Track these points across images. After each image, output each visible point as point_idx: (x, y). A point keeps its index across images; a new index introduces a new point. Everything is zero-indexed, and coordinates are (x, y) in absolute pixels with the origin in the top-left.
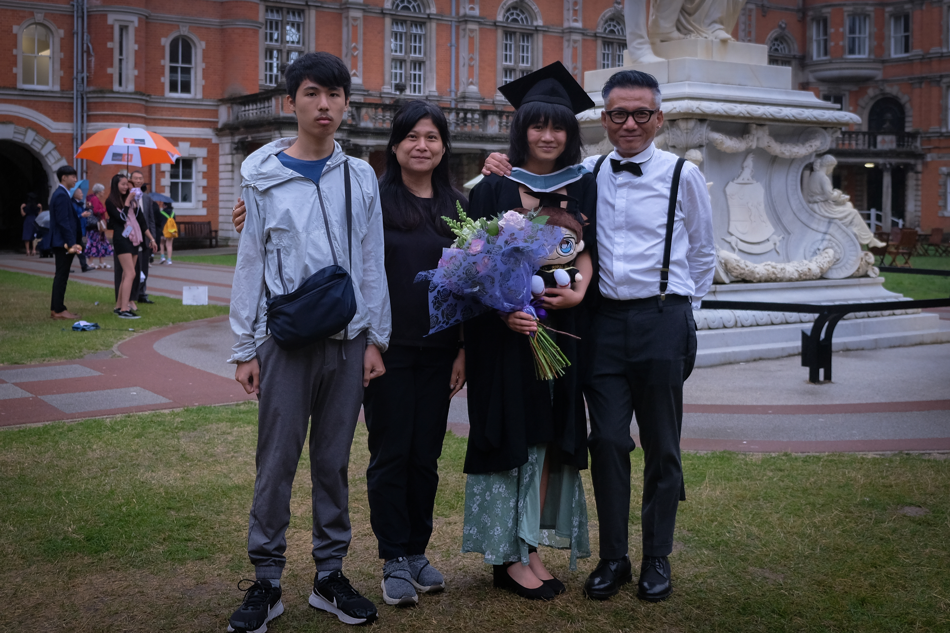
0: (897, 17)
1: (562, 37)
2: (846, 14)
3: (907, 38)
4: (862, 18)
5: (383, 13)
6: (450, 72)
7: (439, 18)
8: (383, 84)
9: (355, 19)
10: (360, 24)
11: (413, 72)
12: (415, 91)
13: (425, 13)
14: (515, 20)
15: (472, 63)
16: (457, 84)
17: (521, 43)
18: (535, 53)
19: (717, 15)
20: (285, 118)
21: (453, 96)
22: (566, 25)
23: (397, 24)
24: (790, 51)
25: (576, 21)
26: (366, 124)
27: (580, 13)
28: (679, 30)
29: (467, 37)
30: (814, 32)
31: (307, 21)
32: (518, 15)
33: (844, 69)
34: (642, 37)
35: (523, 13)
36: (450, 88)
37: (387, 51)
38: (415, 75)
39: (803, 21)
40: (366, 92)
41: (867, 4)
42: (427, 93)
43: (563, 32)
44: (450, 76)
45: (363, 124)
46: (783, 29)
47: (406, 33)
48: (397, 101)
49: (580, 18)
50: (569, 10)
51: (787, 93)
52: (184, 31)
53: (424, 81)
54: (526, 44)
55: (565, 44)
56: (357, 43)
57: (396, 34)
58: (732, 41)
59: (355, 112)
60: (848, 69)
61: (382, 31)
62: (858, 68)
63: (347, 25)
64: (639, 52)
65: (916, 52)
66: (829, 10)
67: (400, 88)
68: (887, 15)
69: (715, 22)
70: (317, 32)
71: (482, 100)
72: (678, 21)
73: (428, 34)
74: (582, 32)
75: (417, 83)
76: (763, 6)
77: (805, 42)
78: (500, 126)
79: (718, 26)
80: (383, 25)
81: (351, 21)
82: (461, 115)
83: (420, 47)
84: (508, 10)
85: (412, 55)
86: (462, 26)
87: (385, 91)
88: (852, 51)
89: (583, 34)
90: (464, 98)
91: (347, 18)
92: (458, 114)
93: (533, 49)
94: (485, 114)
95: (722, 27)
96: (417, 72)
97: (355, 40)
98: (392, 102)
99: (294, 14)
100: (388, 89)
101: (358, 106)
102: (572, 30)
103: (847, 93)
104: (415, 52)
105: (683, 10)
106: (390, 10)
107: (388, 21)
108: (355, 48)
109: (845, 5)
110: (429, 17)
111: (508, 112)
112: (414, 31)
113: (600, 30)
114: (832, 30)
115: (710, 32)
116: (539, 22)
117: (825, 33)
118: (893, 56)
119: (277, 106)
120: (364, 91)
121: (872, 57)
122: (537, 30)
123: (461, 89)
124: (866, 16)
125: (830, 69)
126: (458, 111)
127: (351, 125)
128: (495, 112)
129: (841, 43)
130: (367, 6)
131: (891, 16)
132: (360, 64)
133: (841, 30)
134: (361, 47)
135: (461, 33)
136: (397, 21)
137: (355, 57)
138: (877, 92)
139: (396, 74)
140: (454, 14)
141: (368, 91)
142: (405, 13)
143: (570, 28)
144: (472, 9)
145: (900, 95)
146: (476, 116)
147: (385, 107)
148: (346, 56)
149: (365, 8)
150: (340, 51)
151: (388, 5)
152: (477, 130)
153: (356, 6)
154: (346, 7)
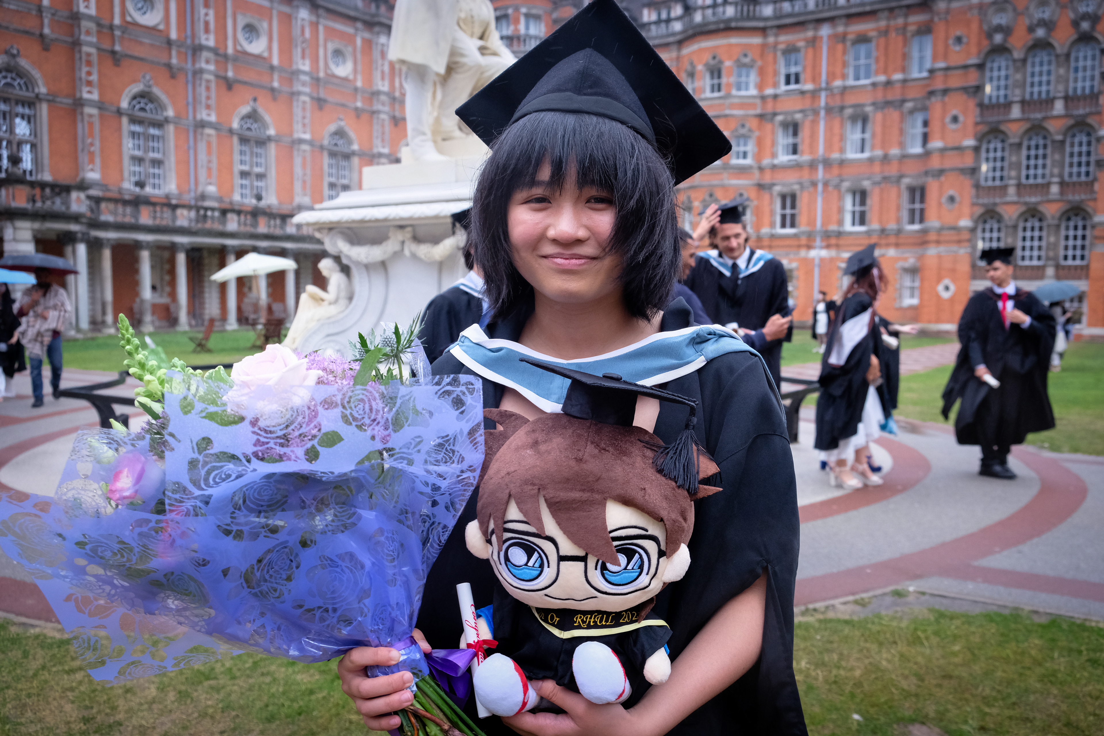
1: (292, 147)
5: (119, 113)
6: (189, 172)
7: (177, 121)
8: (122, 180)
9: (91, 116)
10: (96, 121)
11: (152, 171)
12: (155, 188)
13: (162, 116)
15: (210, 166)
16: (196, 183)
17: (255, 150)
18: (268, 160)
20: (17, 208)
21: (192, 194)
22: (296, 136)
23: (134, 124)
25: (305, 132)
26: (106, 217)
27: (308, 126)
29: (204, 141)
31: (38, 114)
32: (252, 124)
34: (424, 134)
35: (256, 123)
36: (190, 187)
37: (125, 149)
38: (154, 173)
40: (104, 187)
42: (167, 191)
43: (293, 142)
44: (189, 176)
45: (103, 218)
47: (144, 134)
48: (138, 197)
49: (308, 130)
50: (298, 123)
53: (164, 180)
54: (259, 151)
55: (295, 153)
56: (93, 139)
57: (134, 134)
59: (94, 206)
61: (119, 129)
63: (82, 120)
64: (422, 149)
67: (140, 184)
70: (50, 125)
71: (220, 200)
73: (166, 136)
74: (311, 143)
75: (157, 181)
78: (239, 224)
80: (120, 123)
81: (86, 118)
82: (202, 212)
83: (158, 147)
84: (243, 119)
85: (151, 154)
86: (199, 130)
87: (125, 187)
89: (311, 145)
90: (203, 197)
91: (82, 114)
92: (198, 211)
93: (265, 155)
94: (224, 212)
96: (156, 171)
97: (91, 135)
98: (132, 198)
99: (23, 106)
100: (128, 186)
101: (97, 201)
102: (301, 141)
104: (154, 152)
106: (127, 110)
107: (125, 120)
108: (92, 144)
110: (167, 120)
111: (246, 211)
112: (152, 131)
113: (326, 142)
116: (272, 132)
119: (7, 195)
120: (102, 185)
122: (269, 139)
123: (200, 189)
126: (198, 209)
127: (90, 219)
128: (233, 211)
130: (103, 104)
132: (98, 160)
134: (97, 143)
135: (199, 137)
136: (134, 120)
137: (92, 154)
139: (135, 171)
140: (191, 118)
141: (107, 186)
142: (142, 114)
143: (300, 139)
144: (209, 115)
146: (217, 214)
147: (125, 203)
148: (83, 150)
149: (101, 106)
150: (76, 146)
151: (124, 104)
152: (217, 227)
153: (91, 103)
154: (80, 103)
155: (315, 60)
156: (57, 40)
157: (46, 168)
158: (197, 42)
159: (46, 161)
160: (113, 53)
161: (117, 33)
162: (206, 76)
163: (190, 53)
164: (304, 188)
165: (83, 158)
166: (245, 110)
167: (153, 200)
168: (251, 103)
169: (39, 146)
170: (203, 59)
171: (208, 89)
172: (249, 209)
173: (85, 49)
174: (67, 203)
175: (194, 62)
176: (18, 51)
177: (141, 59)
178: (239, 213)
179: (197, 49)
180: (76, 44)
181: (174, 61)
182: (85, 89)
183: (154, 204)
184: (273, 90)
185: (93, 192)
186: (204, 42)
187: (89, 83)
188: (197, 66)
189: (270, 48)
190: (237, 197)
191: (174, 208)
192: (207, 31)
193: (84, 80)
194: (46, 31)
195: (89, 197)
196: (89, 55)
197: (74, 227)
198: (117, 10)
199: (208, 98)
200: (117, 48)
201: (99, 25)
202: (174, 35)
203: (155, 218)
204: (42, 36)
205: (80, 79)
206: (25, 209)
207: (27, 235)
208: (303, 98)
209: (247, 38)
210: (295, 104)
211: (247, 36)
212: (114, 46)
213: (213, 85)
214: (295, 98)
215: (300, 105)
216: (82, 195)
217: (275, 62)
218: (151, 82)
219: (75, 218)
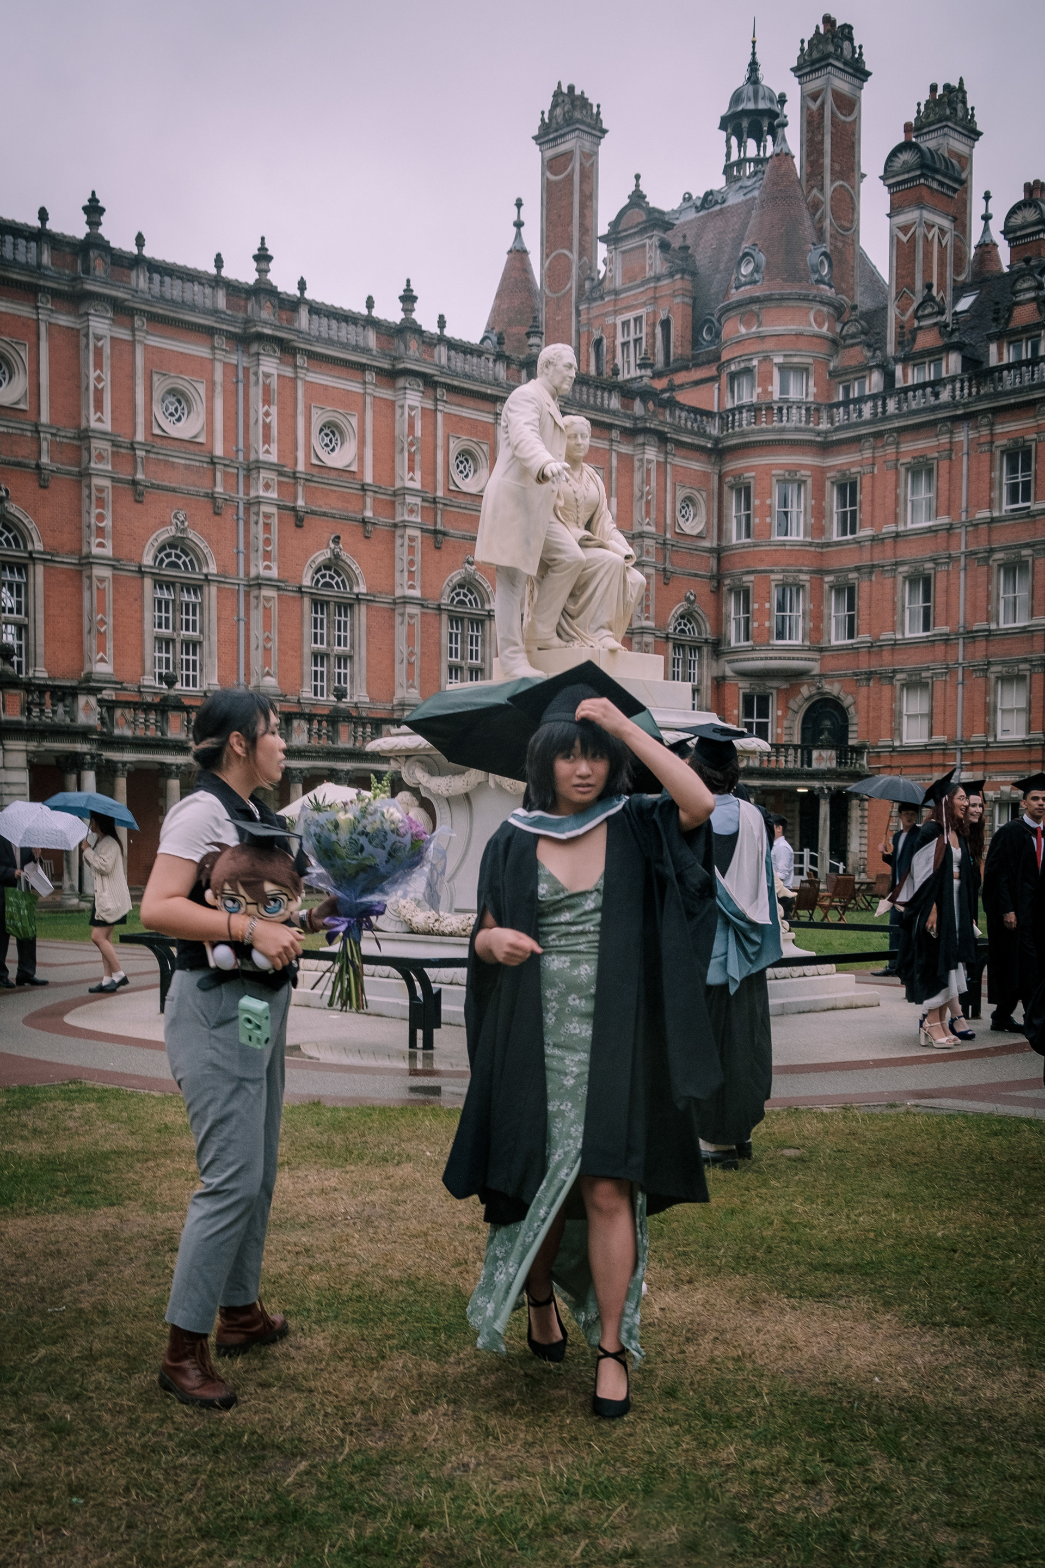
0: (838, 590)
1: (394, 610)
2: (773, 584)
3: (851, 618)
4: (794, 589)
5: (141, 572)
6: (238, 657)
7: (221, 581)
8: (143, 674)
9: (101, 580)
10: (108, 586)
11: (184, 657)
12: (188, 685)
13: (199, 574)
14: (328, 585)
15: (268, 646)
16: (248, 675)
17: (337, 618)
18: (356, 632)
19: (605, 619)
20: (8, 722)
22: (398, 593)
23: (161, 588)
24: (700, 634)
25: (412, 587)
26: (122, 731)
27: (417, 576)
28: (559, 635)
29: (261, 606)
30: (731, 607)
31: (31, 581)
32: (332, 577)
33: (771, 659)
34: (516, 644)
35: (339, 575)
36: (238, 680)
37: (147, 626)
38: (187, 661)
39: (717, 591)
40: (119, 685)
41: (800, 571)
42: (205, 688)
43: (395, 603)
44: (238, 663)
45: (117, 732)
46: (692, 603)
47: (174, 601)
48: (165, 699)
49: (417, 584)
50: (402, 571)
51: (685, 713)
53: (201, 670)
54: (343, 618)
55: (398, 619)
56: (104, 614)
57: (160, 602)
59: (105, 715)
60: (776, 658)
61: (140, 596)
62: (789, 659)
63: (90, 587)
64: (513, 662)
65: (863, 637)
66: (751, 578)
67: (170, 681)
68: (826, 586)
69: (602, 627)
70: (46, 597)
71: (283, 697)
72: (560, 624)
73: (206, 603)
74: (421, 603)
75: (191, 673)
76: (665, 570)
77: (720, 619)
78: (310, 736)
79: (606, 632)
80: (142, 588)
81: (95, 582)
83: (194, 622)
84: (318, 570)
85: (184, 632)
86: (254, 593)
87: (146, 683)
88: (780, 636)
89: (422, 605)
91: (90, 577)
93: (352, 625)
95: (610, 634)
96: (191, 657)
97: (102, 610)
98: (157, 700)
99: (12, 571)
100: (150, 680)
101: (109, 706)
102: (406, 601)
103: (774, 692)
104: (187, 629)
105: (565, 612)
106: (151, 567)
107: (148, 582)
108: (103, 622)
109: (772, 571)
110: (207, 579)
111: (321, 715)
112: (186, 597)
113: (445, 601)
114: (756, 606)
116: (362, 588)
117: (747, 610)
118: (834, 642)
120: (116, 683)
121: (807, 643)
122: (358, 599)
123: (253, 682)
124: (800, 587)
125: (753, 659)
127: (101, 733)
128: (301, 716)
129: (767, 624)
130: (118, 561)
131: (831, 587)
132: (110, 645)
133: (767, 605)
134: (110, 620)
135: (253, 601)
136: (160, 583)
137: (102, 635)
138: (814, 691)
139: (160, 659)
140: (242, 575)
141: (121, 683)
142: (173, 572)
143: (404, 597)
144: (268, 568)
145: (842, 696)
147: (147, 708)
148: (90, 632)
149: (115, 564)
150: (81, 625)
151: (148, 560)
153: (103, 561)
154: (86, 562)
155: (430, 472)
156: (59, 471)
157: (40, 661)
158: (252, 457)
159: (40, 650)
160: (134, 483)
161: (140, 453)
162: (265, 509)
163: (242, 473)
164: (410, 676)
165: (90, 642)
166: (323, 555)
167: (187, 702)
168: (332, 546)
169: (32, 627)
170: (261, 483)
171: (267, 527)
172: (326, 712)
173: (96, 481)
174: (71, 713)
175: (247, 487)
176: (7, 491)
177: (174, 490)
178: (310, 718)
179: (252, 468)
180: (84, 475)
181: (219, 489)
182: (95, 541)
183: (187, 709)
184: (364, 522)
185: (104, 694)
186: (263, 457)
187: (101, 532)
188: (253, 494)
189: (361, 458)
190: (308, 694)
192: (267, 439)
193: (93, 528)
194: (45, 460)
195: (101, 702)
196: (100, 490)
197: (81, 747)
198: (140, 419)
199: (267, 542)
200: (140, 476)
201: (115, 444)
202: (219, 451)
204: (38, 467)
205: (89, 526)
206: (19, 723)
207: (20, 760)
208: (410, 532)
209: (327, 445)
210: (398, 542)
211: (327, 440)
212: (135, 473)
213: (275, 521)
214: (399, 532)
215: (406, 542)
216: (93, 701)
217: (369, 479)
218: (186, 524)
219: (83, 734)
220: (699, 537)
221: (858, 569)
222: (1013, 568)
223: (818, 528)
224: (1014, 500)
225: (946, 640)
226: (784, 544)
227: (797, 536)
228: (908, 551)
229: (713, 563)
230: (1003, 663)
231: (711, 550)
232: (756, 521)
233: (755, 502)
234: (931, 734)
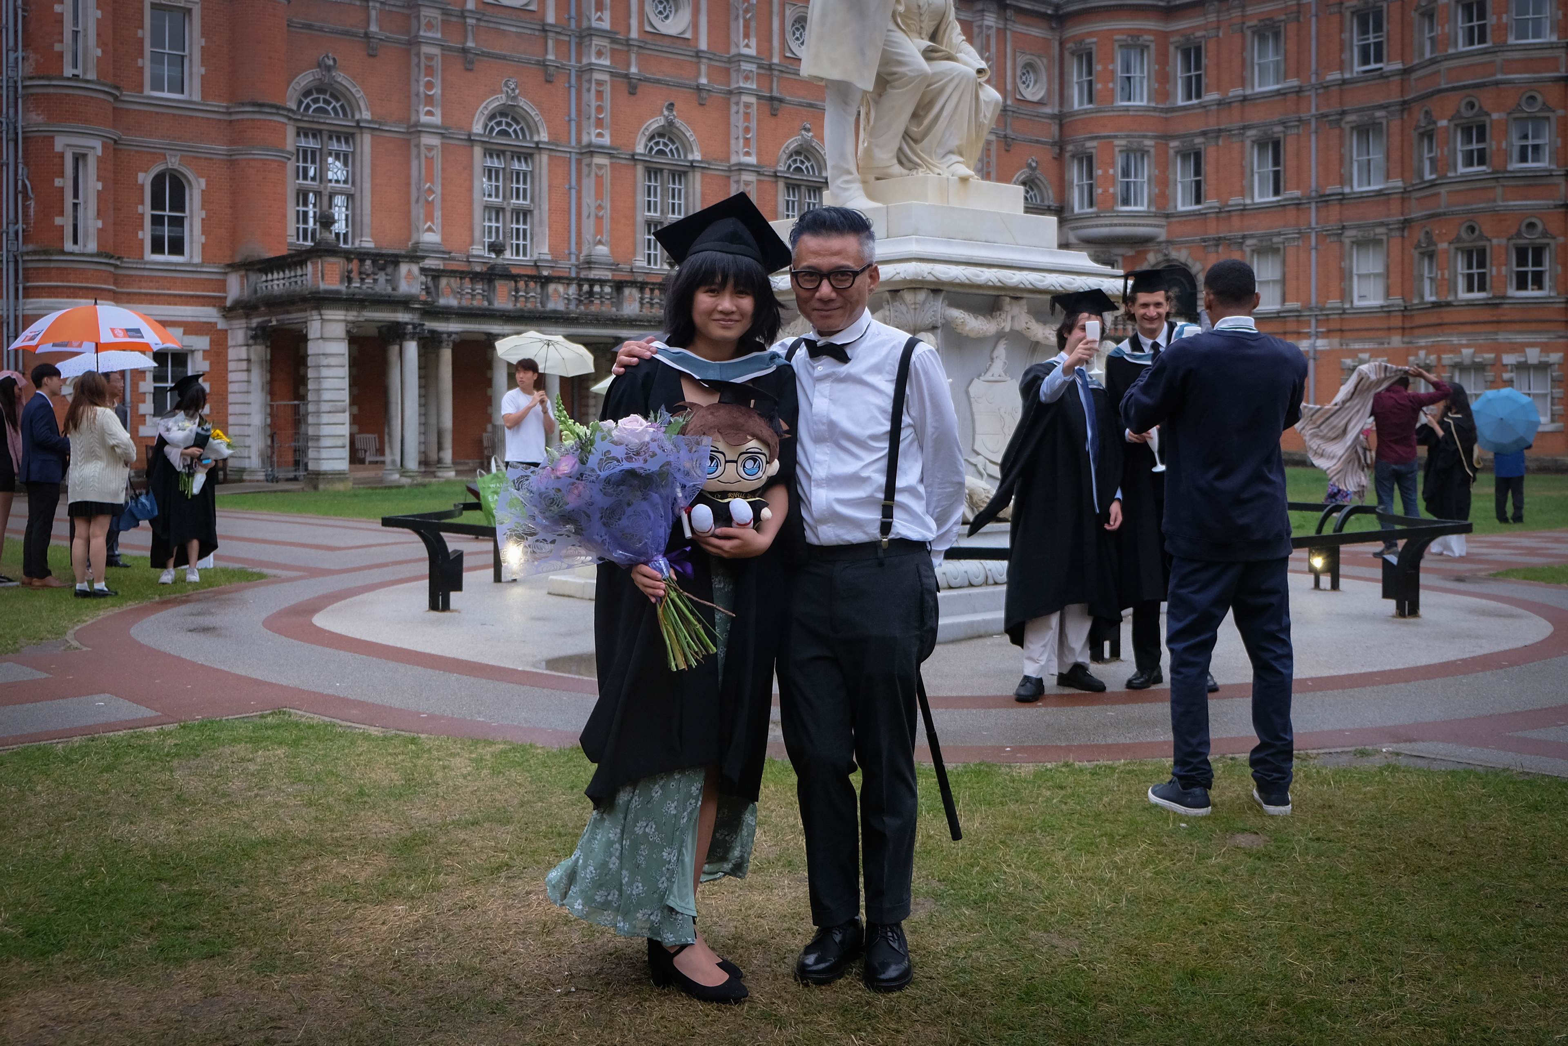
0: (1185, 156)
1: (729, 177)
2: (1117, 149)
3: (1198, 184)
4: (1139, 155)
5: (471, 140)
6: (569, 226)
7: (552, 149)
8: (472, 243)
9: (430, 148)
10: (437, 154)
11: (514, 226)
12: (518, 254)
13: (531, 141)
14: (661, 152)
15: (601, 214)
16: (579, 243)
17: (671, 185)
18: (691, 199)
19: (954, 142)
20: (326, 291)
21: (573, 260)
22: (734, 160)
23: (491, 156)
24: (1042, 200)
25: (747, 154)
26: (448, 300)
27: (753, 143)
28: (900, 162)
29: (593, 175)
30: (1075, 174)
31: (358, 150)
32: (666, 145)
33: (1116, 225)
34: (849, 173)
35: (673, 142)
36: (569, 248)
37: (477, 195)
38: (518, 230)
39: (1060, 157)
40: (445, 254)
41: (1144, 137)
42: (535, 257)
43: (730, 170)
44: (569, 232)
45: (442, 301)
46: (1034, 169)
47: (504, 169)
48: (493, 267)
49: (753, 150)
50: (737, 138)
51: (1051, 254)
52: (174, 162)
53: (532, 239)
54: (677, 186)
56: (432, 183)
57: (490, 171)
58: (976, 180)
59: (430, 284)
60: (1120, 225)
61: (470, 166)
62: (1134, 225)
63: (418, 156)
64: (846, 194)
65: (1211, 203)
66: (1094, 143)
67: (497, 248)
68: (1171, 152)
69: (951, 152)
70: (374, 166)
71: (614, 267)
72: (900, 149)
73: (537, 171)
74: (757, 169)
75: (521, 242)
76: (1006, 137)
77: (1062, 187)
78: (642, 304)
79: (955, 158)
80: (471, 157)
81: (424, 151)
82: (586, 288)
83: (525, 190)
84: (652, 138)
85: (514, 201)
86: (586, 161)
87: (475, 253)
88: (1126, 202)
89: (758, 173)
90: (589, 264)
91: (418, 146)
92: (580, 286)
93: (686, 193)
94: (619, 286)
95: (961, 159)
96: (521, 226)
97: (430, 178)
98: (485, 269)
99: (339, 140)
100: (479, 250)
101: (435, 275)
102: (742, 168)
103: (1120, 259)
104: (518, 197)
105: (907, 135)
106: (480, 135)
107: (478, 151)
108: (430, 191)
109: (1116, 137)
110: (538, 147)
111: (653, 284)
112: (516, 166)
113: (782, 168)
114: (1100, 172)
115: (944, 166)
116: (696, 156)
117: (1090, 176)
118: (1180, 208)
119: (315, 273)
120: (444, 252)
121: (1153, 209)
122: (692, 166)
123: (585, 252)
124: (1144, 153)
125: (1097, 226)
126: (580, 282)
127: (425, 303)
128: (633, 284)
129: (1111, 190)
130: (446, 129)
131: (1177, 153)
132: (438, 214)
133: (1111, 171)
134: (438, 189)
135: (585, 170)
136: (490, 152)
137: (430, 204)
138: (1160, 257)
139: (490, 227)
140: (573, 143)
141: (450, 253)
142: (503, 140)
143: (740, 164)
144: (600, 135)
145: (1190, 262)
146: (607, 289)
147: (475, 277)
148: (417, 201)
149: (444, 133)
150: (408, 194)
151: (478, 128)
152: (609, 310)
153: (431, 129)
154: (415, 130)
155: (766, 38)
156: (387, 40)
157: (367, 230)
158: (585, 24)
159: (367, 220)
160: (465, 51)
161: (471, 21)
162: (597, 76)
163: (574, 41)
165: (418, 211)
166: (656, 123)
167: (514, 271)
168: (666, 113)
169: (358, 196)
170: (594, 49)
171: (600, 94)
172: (659, 280)
173: (426, 49)
174: (392, 282)
175: (579, 55)
176: (334, 60)
177: (504, 58)
178: (641, 286)
179: (585, 35)
180: (414, 43)
181: (551, 57)
182: (423, 109)
183: (515, 278)
184: (699, 89)
185: (429, 263)
186: (595, 24)
187: (429, 100)
188: (585, 61)
190: (640, 262)
191: (545, 281)
192: (599, 6)
193: (422, 96)
194: (373, 28)
195: (423, 270)
196: (430, 58)
197: (402, 317)
199: (600, 109)
200: (470, 44)
202: (551, 18)
203: (516, 298)
204: (367, 35)
205: (418, 95)
206: (338, 292)
207: (339, 330)
208: (745, 99)
209: (660, 13)
210: (734, 109)
211: (661, 8)
212: (465, 41)
213: (607, 89)
214: (734, 99)
215: (742, 109)
216: (415, 269)
217: (703, 45)
218: (517, 91)
219: (405, 303)
220: (1040, 103)
221: (1204, 134)
222: (1364, 131)
223: (1162, 92)
224: (1365, 61)
225: (1298, 204)
226: (1127, 109)
227: (1141, 101)
228: (1255, 115)
229: (1055, 129)
230: (1359, 227)
231: (1053, 117)
232: (1098, 86)
233: (1098, 67)
234: (1284, 300)
